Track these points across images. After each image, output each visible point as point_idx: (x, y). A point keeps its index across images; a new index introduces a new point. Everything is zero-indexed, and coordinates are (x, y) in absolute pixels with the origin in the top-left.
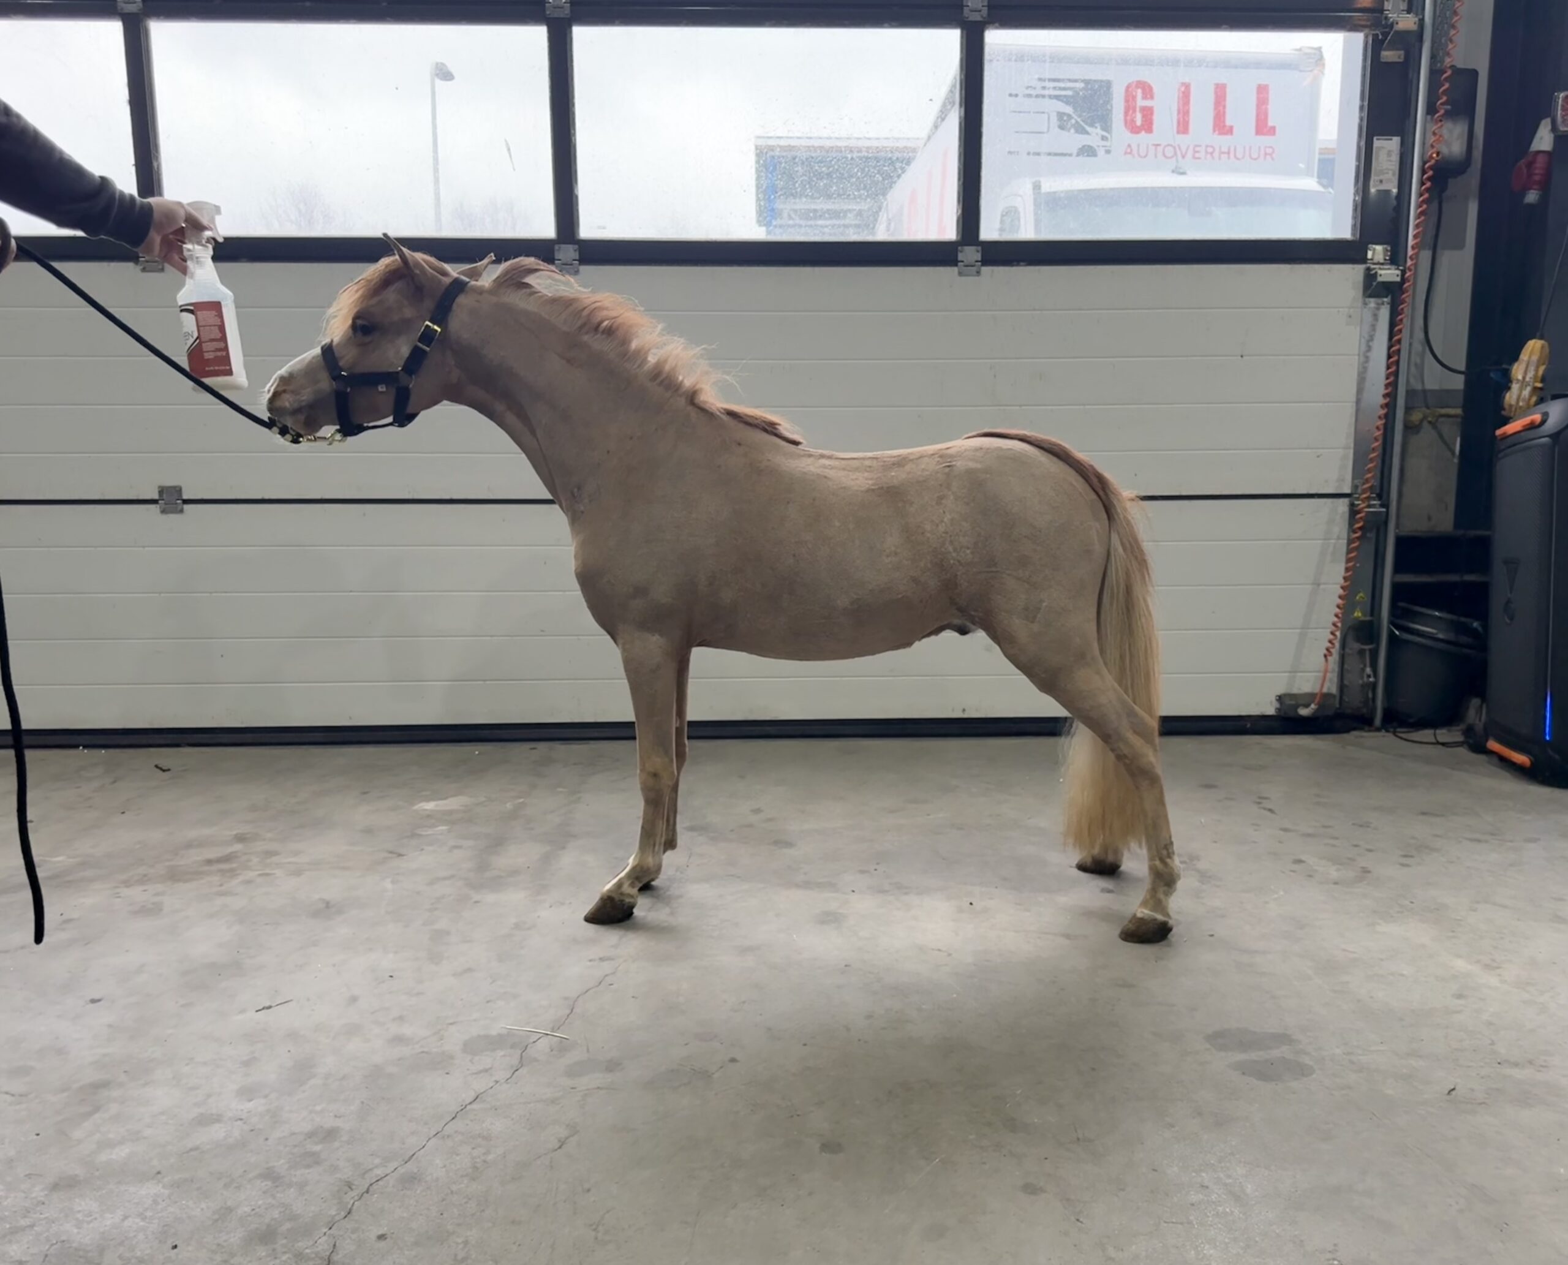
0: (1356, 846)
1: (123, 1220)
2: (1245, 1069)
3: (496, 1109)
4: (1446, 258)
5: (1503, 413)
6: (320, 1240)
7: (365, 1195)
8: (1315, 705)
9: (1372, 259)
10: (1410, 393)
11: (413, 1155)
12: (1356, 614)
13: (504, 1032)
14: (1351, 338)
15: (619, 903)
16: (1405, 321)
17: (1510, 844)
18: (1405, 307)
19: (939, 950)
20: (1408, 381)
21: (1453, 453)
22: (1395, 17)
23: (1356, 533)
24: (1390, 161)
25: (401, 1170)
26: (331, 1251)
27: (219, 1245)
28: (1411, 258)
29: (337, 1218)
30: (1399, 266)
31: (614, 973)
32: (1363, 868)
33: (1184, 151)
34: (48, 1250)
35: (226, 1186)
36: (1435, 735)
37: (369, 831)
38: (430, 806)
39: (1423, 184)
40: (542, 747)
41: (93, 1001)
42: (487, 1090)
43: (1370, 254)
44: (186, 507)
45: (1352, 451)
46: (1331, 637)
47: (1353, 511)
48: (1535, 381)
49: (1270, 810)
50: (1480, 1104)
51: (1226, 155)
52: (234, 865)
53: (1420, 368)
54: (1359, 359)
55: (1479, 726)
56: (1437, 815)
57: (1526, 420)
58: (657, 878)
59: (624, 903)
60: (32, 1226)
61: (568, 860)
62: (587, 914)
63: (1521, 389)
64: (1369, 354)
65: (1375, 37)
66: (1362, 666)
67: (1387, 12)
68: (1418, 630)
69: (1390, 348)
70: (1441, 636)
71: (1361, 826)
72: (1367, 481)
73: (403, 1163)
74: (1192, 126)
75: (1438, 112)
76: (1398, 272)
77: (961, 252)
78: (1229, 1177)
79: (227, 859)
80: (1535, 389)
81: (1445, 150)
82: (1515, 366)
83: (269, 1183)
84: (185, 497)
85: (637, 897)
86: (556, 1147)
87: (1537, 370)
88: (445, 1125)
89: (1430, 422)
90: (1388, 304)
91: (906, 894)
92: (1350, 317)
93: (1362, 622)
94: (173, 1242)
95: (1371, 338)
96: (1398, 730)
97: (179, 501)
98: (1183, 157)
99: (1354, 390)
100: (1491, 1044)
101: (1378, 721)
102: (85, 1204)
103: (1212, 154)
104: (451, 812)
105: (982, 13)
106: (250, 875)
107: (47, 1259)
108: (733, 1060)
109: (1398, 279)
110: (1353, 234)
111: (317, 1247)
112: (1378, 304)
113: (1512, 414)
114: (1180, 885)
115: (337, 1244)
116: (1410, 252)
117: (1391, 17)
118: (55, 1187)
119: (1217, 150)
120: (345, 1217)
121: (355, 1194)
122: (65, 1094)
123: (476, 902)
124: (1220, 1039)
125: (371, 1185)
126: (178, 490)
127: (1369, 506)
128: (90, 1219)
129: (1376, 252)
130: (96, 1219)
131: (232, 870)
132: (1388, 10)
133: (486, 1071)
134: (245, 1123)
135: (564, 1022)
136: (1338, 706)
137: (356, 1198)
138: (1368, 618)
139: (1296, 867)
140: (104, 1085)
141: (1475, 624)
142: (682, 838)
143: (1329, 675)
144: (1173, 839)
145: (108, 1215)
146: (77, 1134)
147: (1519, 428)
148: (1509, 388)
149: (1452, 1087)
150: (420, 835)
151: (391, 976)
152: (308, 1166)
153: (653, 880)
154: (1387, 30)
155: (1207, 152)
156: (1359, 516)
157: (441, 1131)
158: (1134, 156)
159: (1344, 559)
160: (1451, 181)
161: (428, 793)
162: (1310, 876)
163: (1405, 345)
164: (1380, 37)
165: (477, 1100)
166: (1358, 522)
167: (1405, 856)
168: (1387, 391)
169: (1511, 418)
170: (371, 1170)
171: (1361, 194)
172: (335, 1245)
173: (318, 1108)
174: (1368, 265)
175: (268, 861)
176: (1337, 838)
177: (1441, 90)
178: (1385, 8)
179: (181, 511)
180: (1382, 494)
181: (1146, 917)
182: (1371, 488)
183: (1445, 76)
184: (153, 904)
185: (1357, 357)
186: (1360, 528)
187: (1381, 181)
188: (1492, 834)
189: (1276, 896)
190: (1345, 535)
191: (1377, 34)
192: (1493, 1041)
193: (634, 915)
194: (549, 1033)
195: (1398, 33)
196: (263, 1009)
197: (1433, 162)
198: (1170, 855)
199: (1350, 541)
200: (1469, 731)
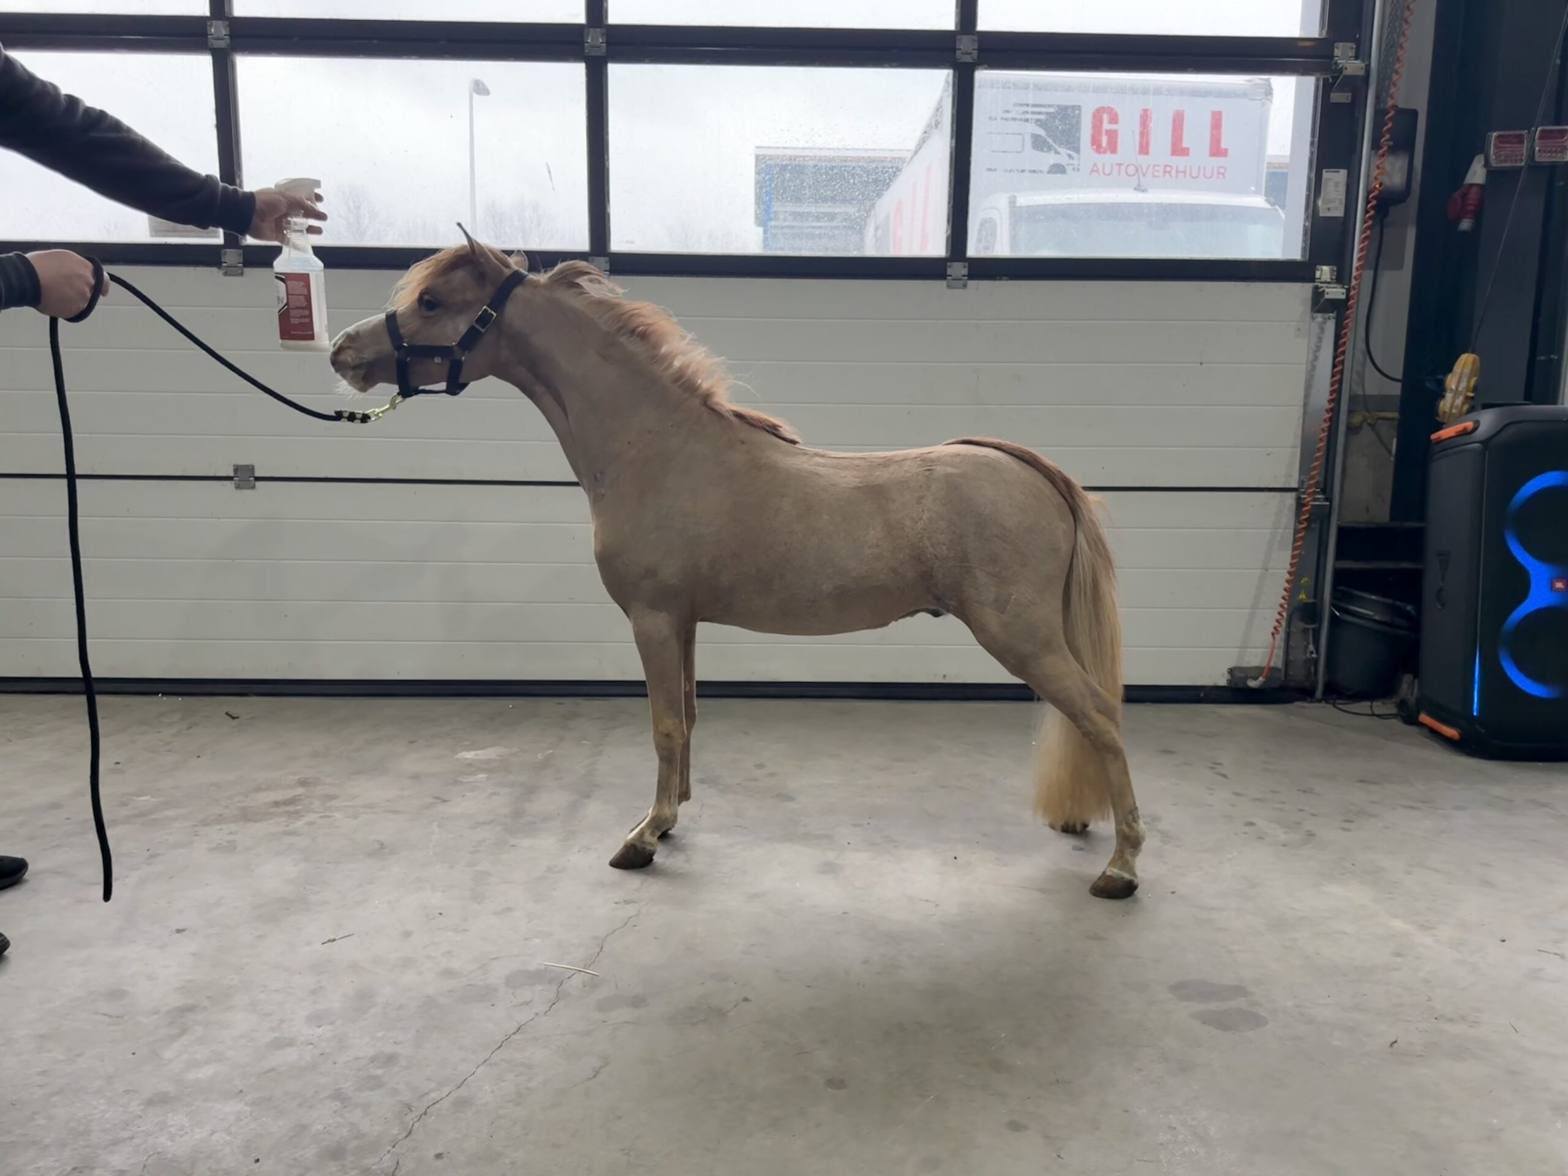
0: (1301, 810)
1: (211, 1135)
2: (1207, 1019)
3: (537, 1040)
4: (1387, 278)
5: (1437, 418)
6: (385, 1157)
7: (423, 1116)
8: (1264, 678)
9: (1319, 279)
10: (1353, 398)
11: (465, 1080)
12: (1300, 597)
13: (543, 967)
14: (1300, 350)
15: (641, 850)
16: (1349, 334)
17: (1440, 811)
18: (1349, 322)
19: (927, 901)
20: (1351, 388)
21: (1390, 452)
22: (1344, 63)
23: (1302, 524)
24: (1337, 191)
25: (454, 1095)
26: (394, 1168)
27: (295, 1159)
28: (1356, 278)
29: (400, 1137)
30: (1344, 285)
31: (637, 915)
32: (1309, 831)
33: (1144, 170)
34: (146, 1160)
35: (300, 1105)
36: (1371, 707)
37: (416, 777)
38: (469, 755)
39: (1367, 212)
40: (568, 701)
41: (179, 931)
42: (528, 1022)
43: (1318, 274)
44: (258, 484)
45: (1299, 450)
46: (1279, 617)
47: (1300, 504)
48: (1468, 391)
49: (1224, 776)
50: (1419, 1056)
51: (1182, 174)
52: (299, 808)
53: (1362, 376)
54: (1307, 366)
55: (1412, 700)
56: (1374, 783)
57: (1459, 427)
58: (673, 826)
59: (645, 850)
60: (132, 1138)
61: (593, 809)
62: (612, 859)
63: (1454, 399)
64: (1315, 363)
65: (1326, 81)
66: (1305, 643)
67: (1336, 58)
68: (1357, 612)
69: (1335, 358)
70: (1377, 618)
71: (1305, 792)
72: (1313, 477)
73: (456, 1087)
74: (1152, 148)
75: (1382, 148)
76: (1344, 291)
77: (950, 267)
78: (1194, 1119)
79: (292, 801)
80: (1467, 398)
81: (1387, 181)
82: (1450, 376)
83: (338, 1103)
84: (257, 474)
85: (657, 845)
86: (591, 1076)
87: (1469, 382)
88: (492, 1054)
89: (1370, 424)
90: (1334, 318)
91: (895, 847)
92: (1299, 330)
93: (1306, 604)
94: (255, 1157)
95: (1318, 348)
96: (1338, 701)
97: (251, 479)
98: (1144, 175)
99: (1302, 394)
100: (1428, 1001)
101: (1319, 693)
102: (177, 1119)
103: (1169, 172)
104: (489, 761)
105: (973, 55)
106: (312, 817)
107: (146, 1169)
108: (746, 1000)
109: (1344, 297)
110: (1303, 256)
111: (383, 1164)
112: (1324, 319)
113: (1446, 421)
114: (1145, 846)
115: (400, 1161)
116: (1354, 273)
117: (1340, 63)
118: (150, 1103)
119: (1175, 168)
120: (406, 1137)
121: (414, 1116)
122: (156, 1017)
123: (513, 846)
124: (1183, 990)
125: (428, 1107)
126: (251, 469)
127: (1315, 500)
128: (182, 1133)
129: (1324, 272)
130: (187, 1133)
131: (297, 812)
132: (1338, 57)
133: (527, 1003)
134: (315, 1047)
135: (595, 960)
136: (1283, 679)
137: (416, 1120)
138: (1311, 600)
139: (1247, 829)
140: (191, 1009)
141: (1409, 608)
142: (695, 790)
143: (1276, 651)
144: (1138, 804)
145: (197, 1130)
146: (168, 1054)
147: (1453, 434)
148: (1443, 397)
149: (1394, 1040)
150: (462, 783)
151: (441, 914)
152: (372, 1089)
153: (670, 829)
154: (1336, 75)
155: (1165, 172)
156: (1305, 509)
157: (488, 1060)
158: (1099, 174)
159: (1290, 547)
160: (1392, 209)
161: (468, 743)
162: (1261, 838)
163: (1348, 357)
164: (1331, 80)
165: (519, 1031)
166: (1304, 515)
167: (1347, 821)
168: (1331, 397)
169: (1443, 424)
170: (427, 1093)
171: (1310, 220)
172: (398, 1163)
173: (379, 1035)
174: (1316, 284)
175: (329, 804)
176: (1283, 803)
177: (1385, 128)
178: (1335, 54)
179: (253, 487)
180: (1326, 488)
181: (1114, 876)
182: (1317, 482)
183: (1389, 115)
184: (228, 842)
185: (1304, 366)
186: (1306, 520)
187: (1329, 209)
188: (1424, 802)
189: (1230, 856)
190: (1292, 526)
191: (1328, 79)
192: (1429, 997)
193: (654, 861)
194: (581, 969)
195: (1346, 77)
196: (329, 941)
197: (1376, 192)
198: (1135, 819)
199: (1296, 532)
200: (1402, 705)
